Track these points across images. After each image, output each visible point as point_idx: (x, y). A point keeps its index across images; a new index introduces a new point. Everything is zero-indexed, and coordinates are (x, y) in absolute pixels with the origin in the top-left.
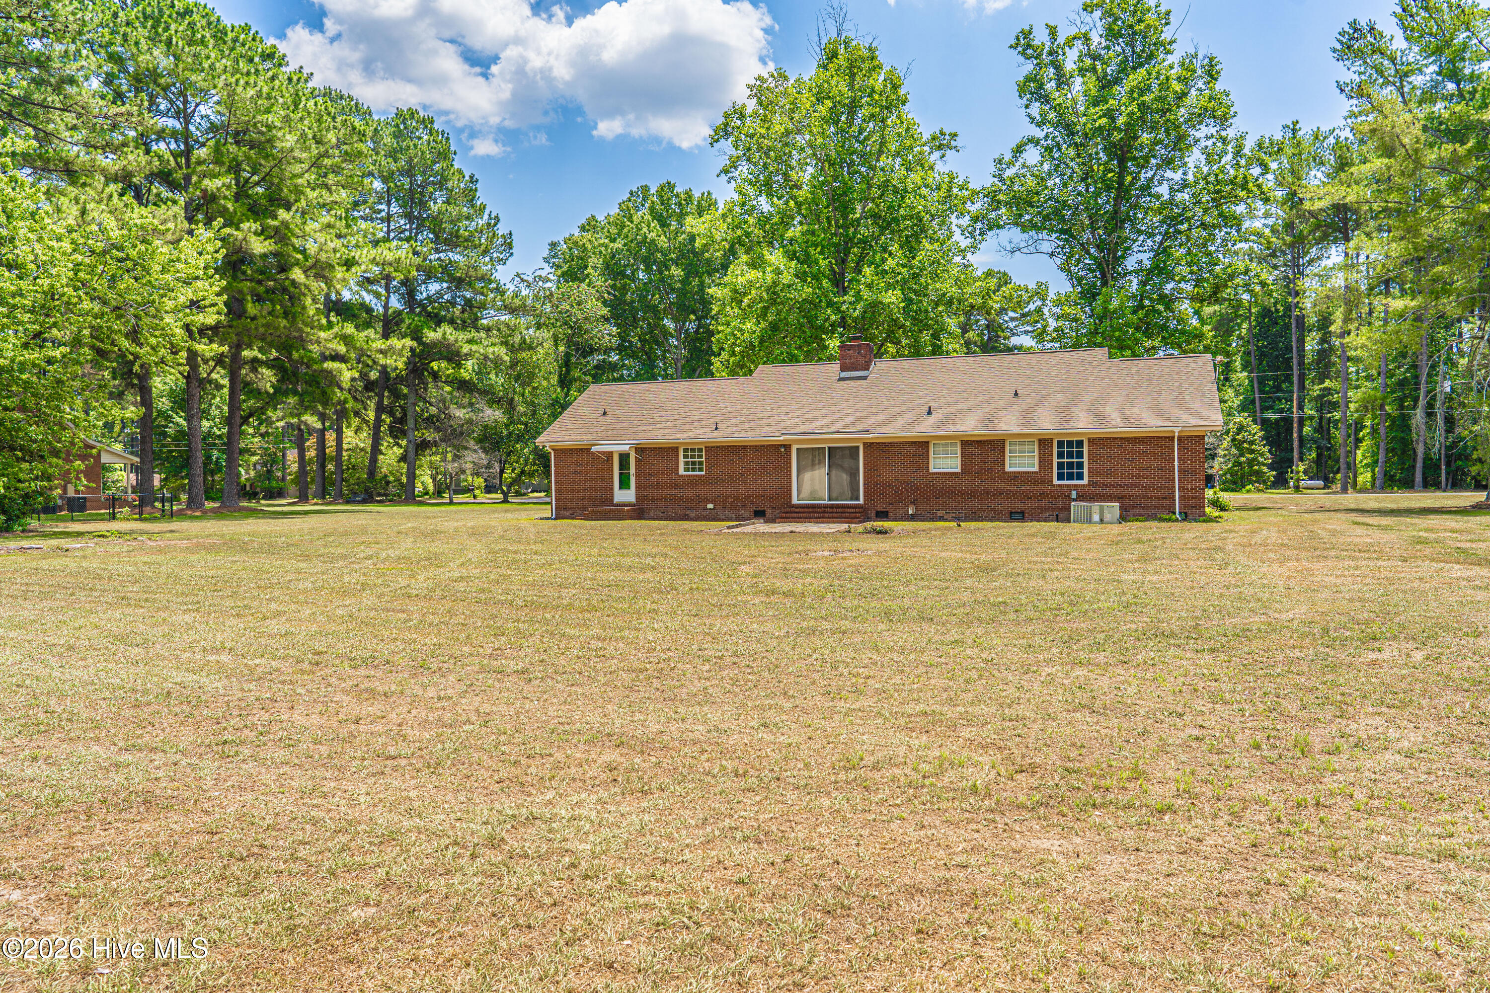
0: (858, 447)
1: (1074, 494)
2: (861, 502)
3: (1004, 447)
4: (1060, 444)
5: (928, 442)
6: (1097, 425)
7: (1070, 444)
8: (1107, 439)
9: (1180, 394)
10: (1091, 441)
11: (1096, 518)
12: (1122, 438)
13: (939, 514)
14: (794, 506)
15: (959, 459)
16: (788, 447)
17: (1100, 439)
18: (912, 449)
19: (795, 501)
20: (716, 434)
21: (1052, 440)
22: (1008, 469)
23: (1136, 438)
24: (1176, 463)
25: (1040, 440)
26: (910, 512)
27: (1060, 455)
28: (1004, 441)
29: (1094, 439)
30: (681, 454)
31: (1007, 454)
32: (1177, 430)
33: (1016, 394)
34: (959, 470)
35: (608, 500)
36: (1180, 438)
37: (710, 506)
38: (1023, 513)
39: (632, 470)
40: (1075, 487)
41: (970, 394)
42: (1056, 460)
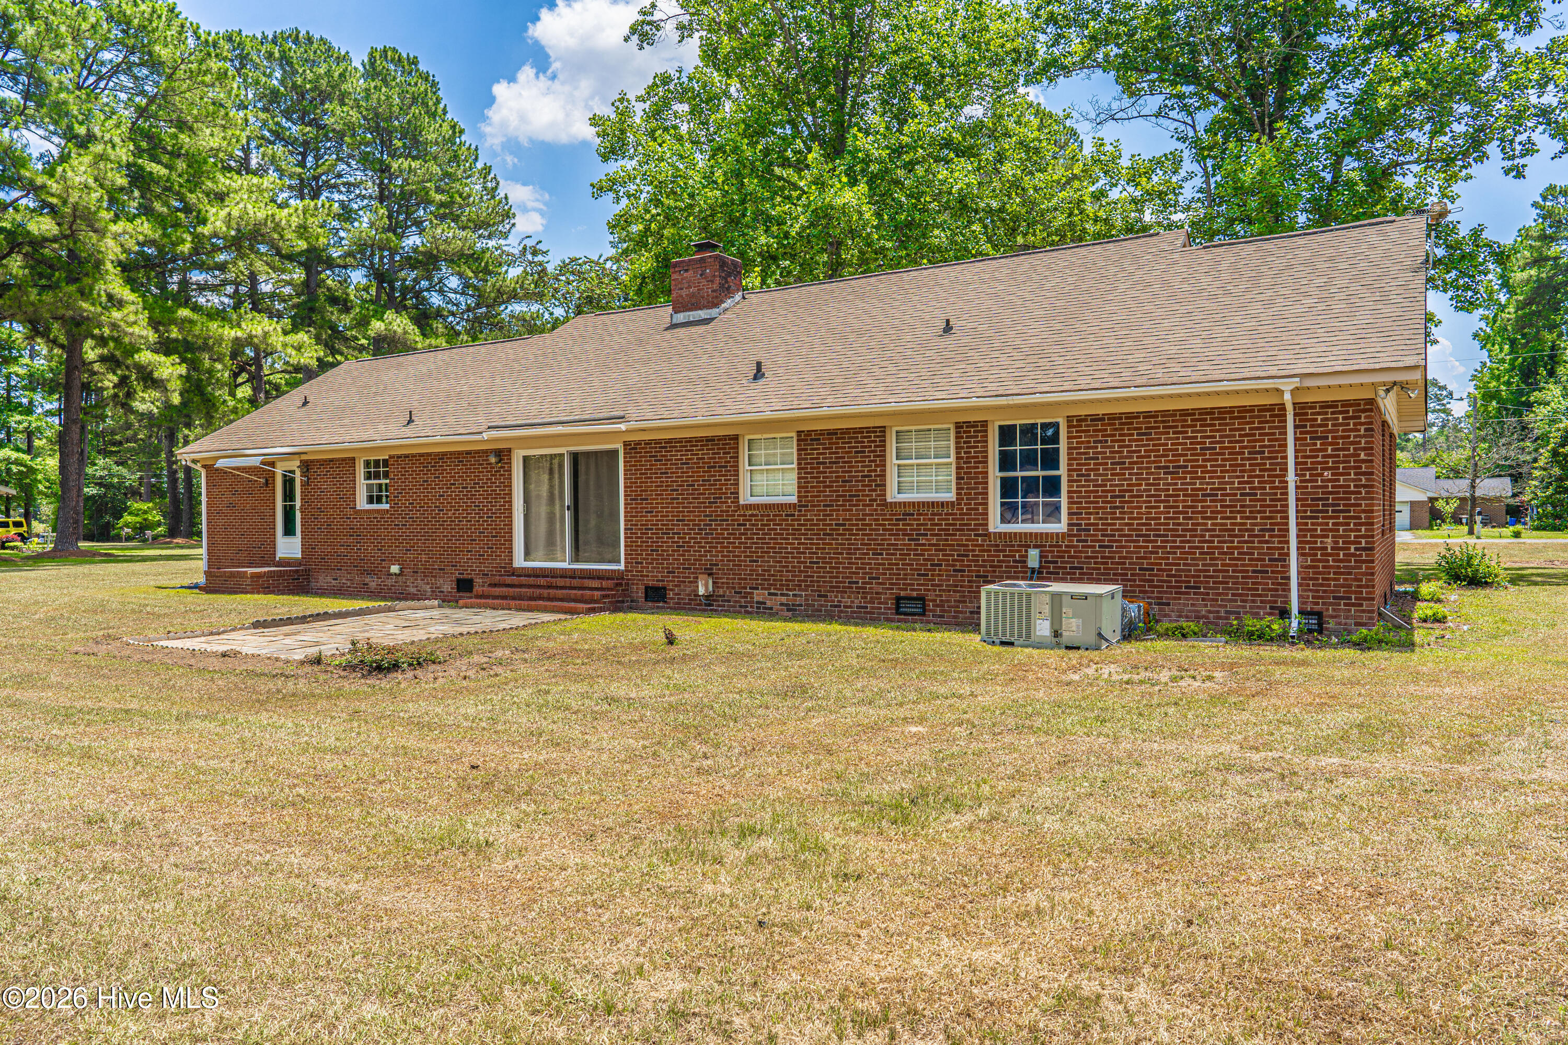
0: (615, 452)
1: (1033, 558)
2: (622, 567)
3: (883, 445)
4: (1007, 434)
5: (736, 438)
6: (1083, 382)
7: (1029, 431)
8: (1112, 417)
9: (1321, 300)
10: (1075, 423)
11: (1043, 628)
12: (1148, 415)
13: (758, 595)
14: (514, 572)
15: (794, 476)
16: (503, 455)
17: (1096, 418)
18: (706, 454)
19: (519, 561)
20: (408, 431)
21: (985, 424)
22: (893, 495)
23: (1185, 413)
24: (1291, 477)
25: (958, 426)
26: (701, 591)
27: (1006, 462)
28: (883, 430)
29: (1081, 419)
30: (361, 471)
31: (892, 460)
32: (1287, 386)
33: (948, 328)
34: (794, 499)
35: (267, 555)
36: (1301, 409)
37: (395, 569)
38: (922, 599)
39: (298, 504)
40: (1037, 540)
41: (860, 335)
42: (995, 475)
